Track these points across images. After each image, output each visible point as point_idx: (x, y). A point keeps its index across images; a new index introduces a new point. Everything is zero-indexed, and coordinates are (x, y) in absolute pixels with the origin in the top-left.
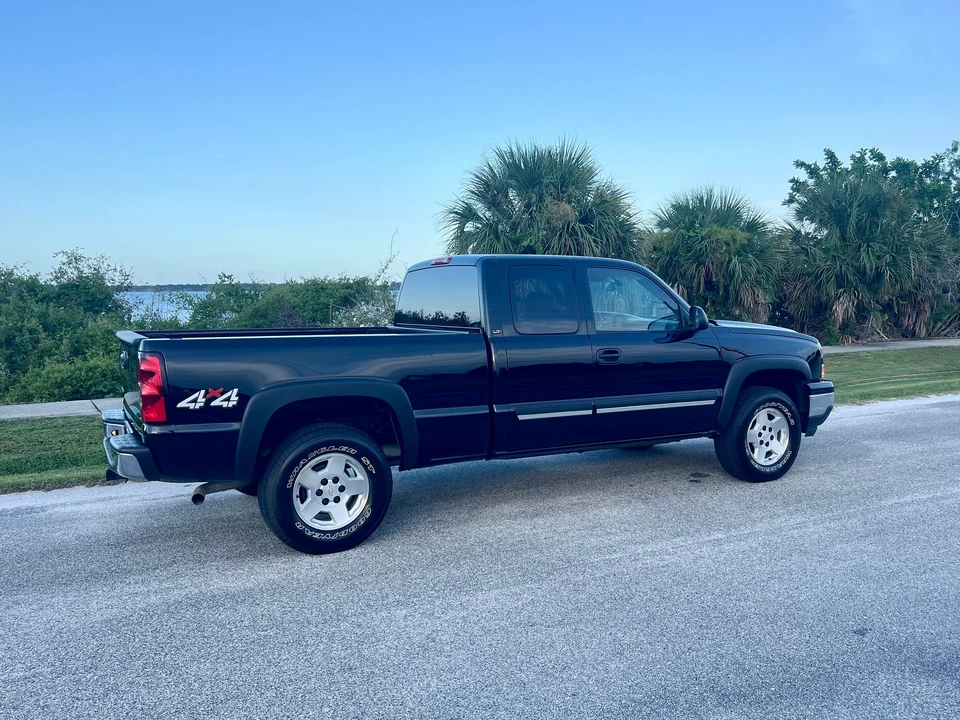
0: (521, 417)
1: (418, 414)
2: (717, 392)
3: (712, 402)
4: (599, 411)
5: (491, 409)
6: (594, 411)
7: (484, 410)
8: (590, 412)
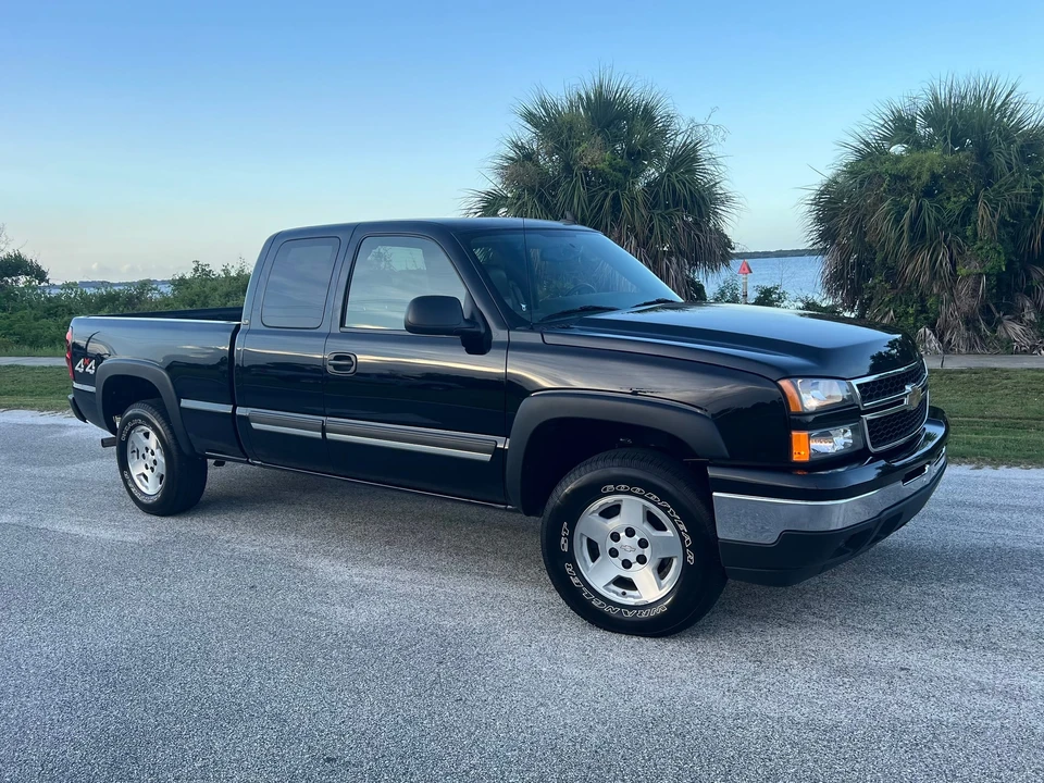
0: (255, 425)
1: (185, 403)
2: (502, 443)
3: (487, 457)
4: (329, 435)
5: (234, 410)
6: (324, 435)
7: (227, 409)
8: (319, 435)
